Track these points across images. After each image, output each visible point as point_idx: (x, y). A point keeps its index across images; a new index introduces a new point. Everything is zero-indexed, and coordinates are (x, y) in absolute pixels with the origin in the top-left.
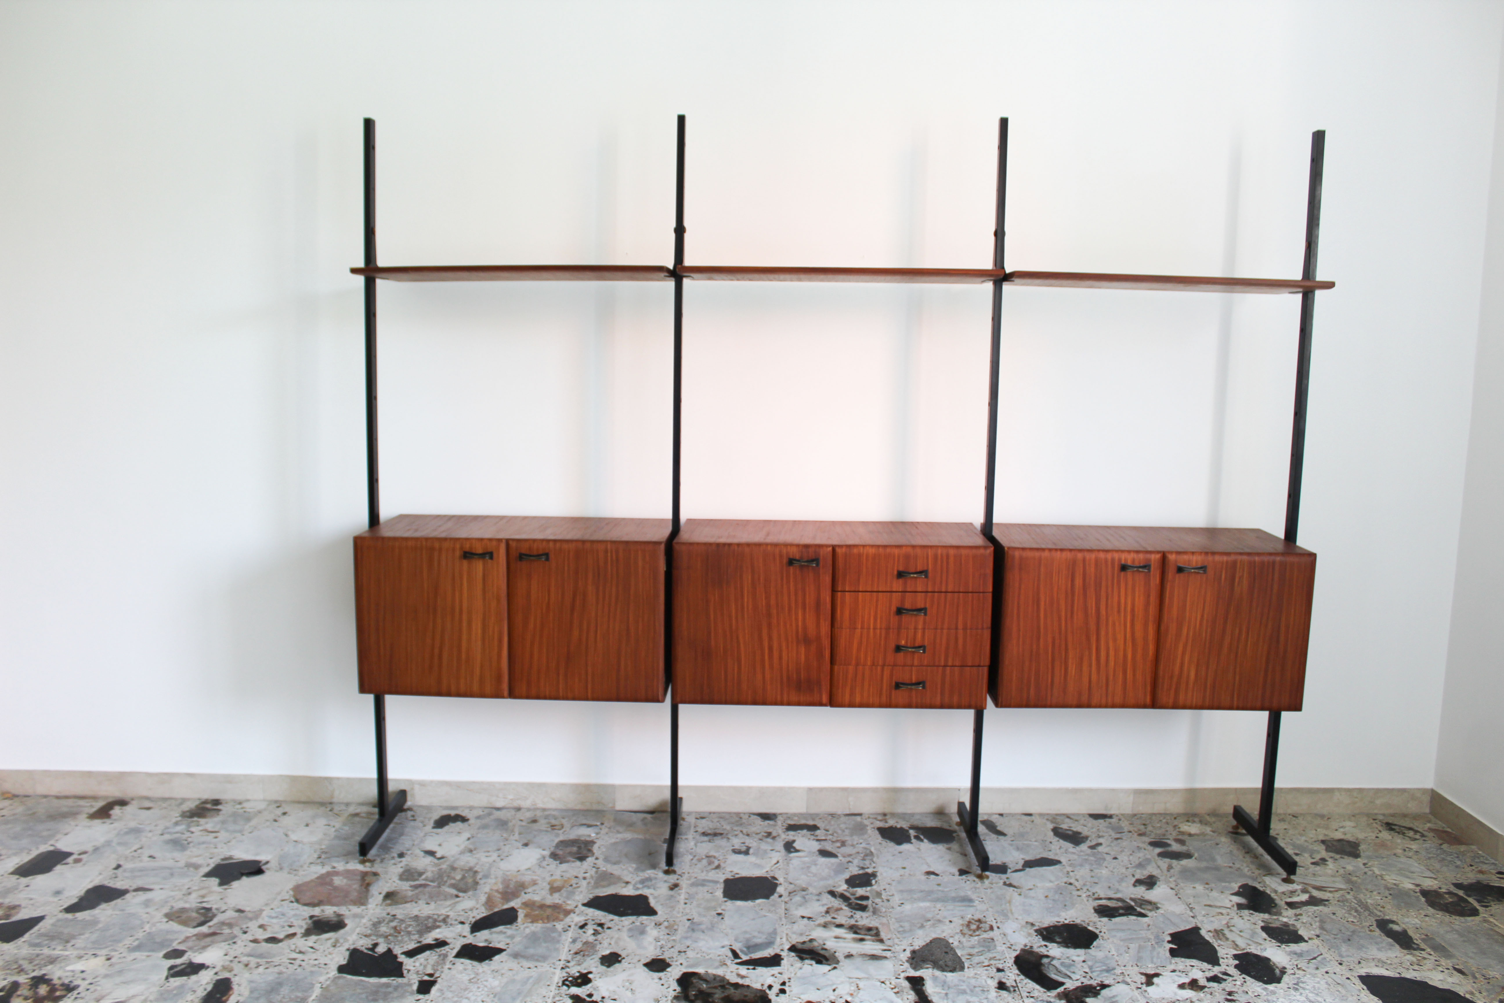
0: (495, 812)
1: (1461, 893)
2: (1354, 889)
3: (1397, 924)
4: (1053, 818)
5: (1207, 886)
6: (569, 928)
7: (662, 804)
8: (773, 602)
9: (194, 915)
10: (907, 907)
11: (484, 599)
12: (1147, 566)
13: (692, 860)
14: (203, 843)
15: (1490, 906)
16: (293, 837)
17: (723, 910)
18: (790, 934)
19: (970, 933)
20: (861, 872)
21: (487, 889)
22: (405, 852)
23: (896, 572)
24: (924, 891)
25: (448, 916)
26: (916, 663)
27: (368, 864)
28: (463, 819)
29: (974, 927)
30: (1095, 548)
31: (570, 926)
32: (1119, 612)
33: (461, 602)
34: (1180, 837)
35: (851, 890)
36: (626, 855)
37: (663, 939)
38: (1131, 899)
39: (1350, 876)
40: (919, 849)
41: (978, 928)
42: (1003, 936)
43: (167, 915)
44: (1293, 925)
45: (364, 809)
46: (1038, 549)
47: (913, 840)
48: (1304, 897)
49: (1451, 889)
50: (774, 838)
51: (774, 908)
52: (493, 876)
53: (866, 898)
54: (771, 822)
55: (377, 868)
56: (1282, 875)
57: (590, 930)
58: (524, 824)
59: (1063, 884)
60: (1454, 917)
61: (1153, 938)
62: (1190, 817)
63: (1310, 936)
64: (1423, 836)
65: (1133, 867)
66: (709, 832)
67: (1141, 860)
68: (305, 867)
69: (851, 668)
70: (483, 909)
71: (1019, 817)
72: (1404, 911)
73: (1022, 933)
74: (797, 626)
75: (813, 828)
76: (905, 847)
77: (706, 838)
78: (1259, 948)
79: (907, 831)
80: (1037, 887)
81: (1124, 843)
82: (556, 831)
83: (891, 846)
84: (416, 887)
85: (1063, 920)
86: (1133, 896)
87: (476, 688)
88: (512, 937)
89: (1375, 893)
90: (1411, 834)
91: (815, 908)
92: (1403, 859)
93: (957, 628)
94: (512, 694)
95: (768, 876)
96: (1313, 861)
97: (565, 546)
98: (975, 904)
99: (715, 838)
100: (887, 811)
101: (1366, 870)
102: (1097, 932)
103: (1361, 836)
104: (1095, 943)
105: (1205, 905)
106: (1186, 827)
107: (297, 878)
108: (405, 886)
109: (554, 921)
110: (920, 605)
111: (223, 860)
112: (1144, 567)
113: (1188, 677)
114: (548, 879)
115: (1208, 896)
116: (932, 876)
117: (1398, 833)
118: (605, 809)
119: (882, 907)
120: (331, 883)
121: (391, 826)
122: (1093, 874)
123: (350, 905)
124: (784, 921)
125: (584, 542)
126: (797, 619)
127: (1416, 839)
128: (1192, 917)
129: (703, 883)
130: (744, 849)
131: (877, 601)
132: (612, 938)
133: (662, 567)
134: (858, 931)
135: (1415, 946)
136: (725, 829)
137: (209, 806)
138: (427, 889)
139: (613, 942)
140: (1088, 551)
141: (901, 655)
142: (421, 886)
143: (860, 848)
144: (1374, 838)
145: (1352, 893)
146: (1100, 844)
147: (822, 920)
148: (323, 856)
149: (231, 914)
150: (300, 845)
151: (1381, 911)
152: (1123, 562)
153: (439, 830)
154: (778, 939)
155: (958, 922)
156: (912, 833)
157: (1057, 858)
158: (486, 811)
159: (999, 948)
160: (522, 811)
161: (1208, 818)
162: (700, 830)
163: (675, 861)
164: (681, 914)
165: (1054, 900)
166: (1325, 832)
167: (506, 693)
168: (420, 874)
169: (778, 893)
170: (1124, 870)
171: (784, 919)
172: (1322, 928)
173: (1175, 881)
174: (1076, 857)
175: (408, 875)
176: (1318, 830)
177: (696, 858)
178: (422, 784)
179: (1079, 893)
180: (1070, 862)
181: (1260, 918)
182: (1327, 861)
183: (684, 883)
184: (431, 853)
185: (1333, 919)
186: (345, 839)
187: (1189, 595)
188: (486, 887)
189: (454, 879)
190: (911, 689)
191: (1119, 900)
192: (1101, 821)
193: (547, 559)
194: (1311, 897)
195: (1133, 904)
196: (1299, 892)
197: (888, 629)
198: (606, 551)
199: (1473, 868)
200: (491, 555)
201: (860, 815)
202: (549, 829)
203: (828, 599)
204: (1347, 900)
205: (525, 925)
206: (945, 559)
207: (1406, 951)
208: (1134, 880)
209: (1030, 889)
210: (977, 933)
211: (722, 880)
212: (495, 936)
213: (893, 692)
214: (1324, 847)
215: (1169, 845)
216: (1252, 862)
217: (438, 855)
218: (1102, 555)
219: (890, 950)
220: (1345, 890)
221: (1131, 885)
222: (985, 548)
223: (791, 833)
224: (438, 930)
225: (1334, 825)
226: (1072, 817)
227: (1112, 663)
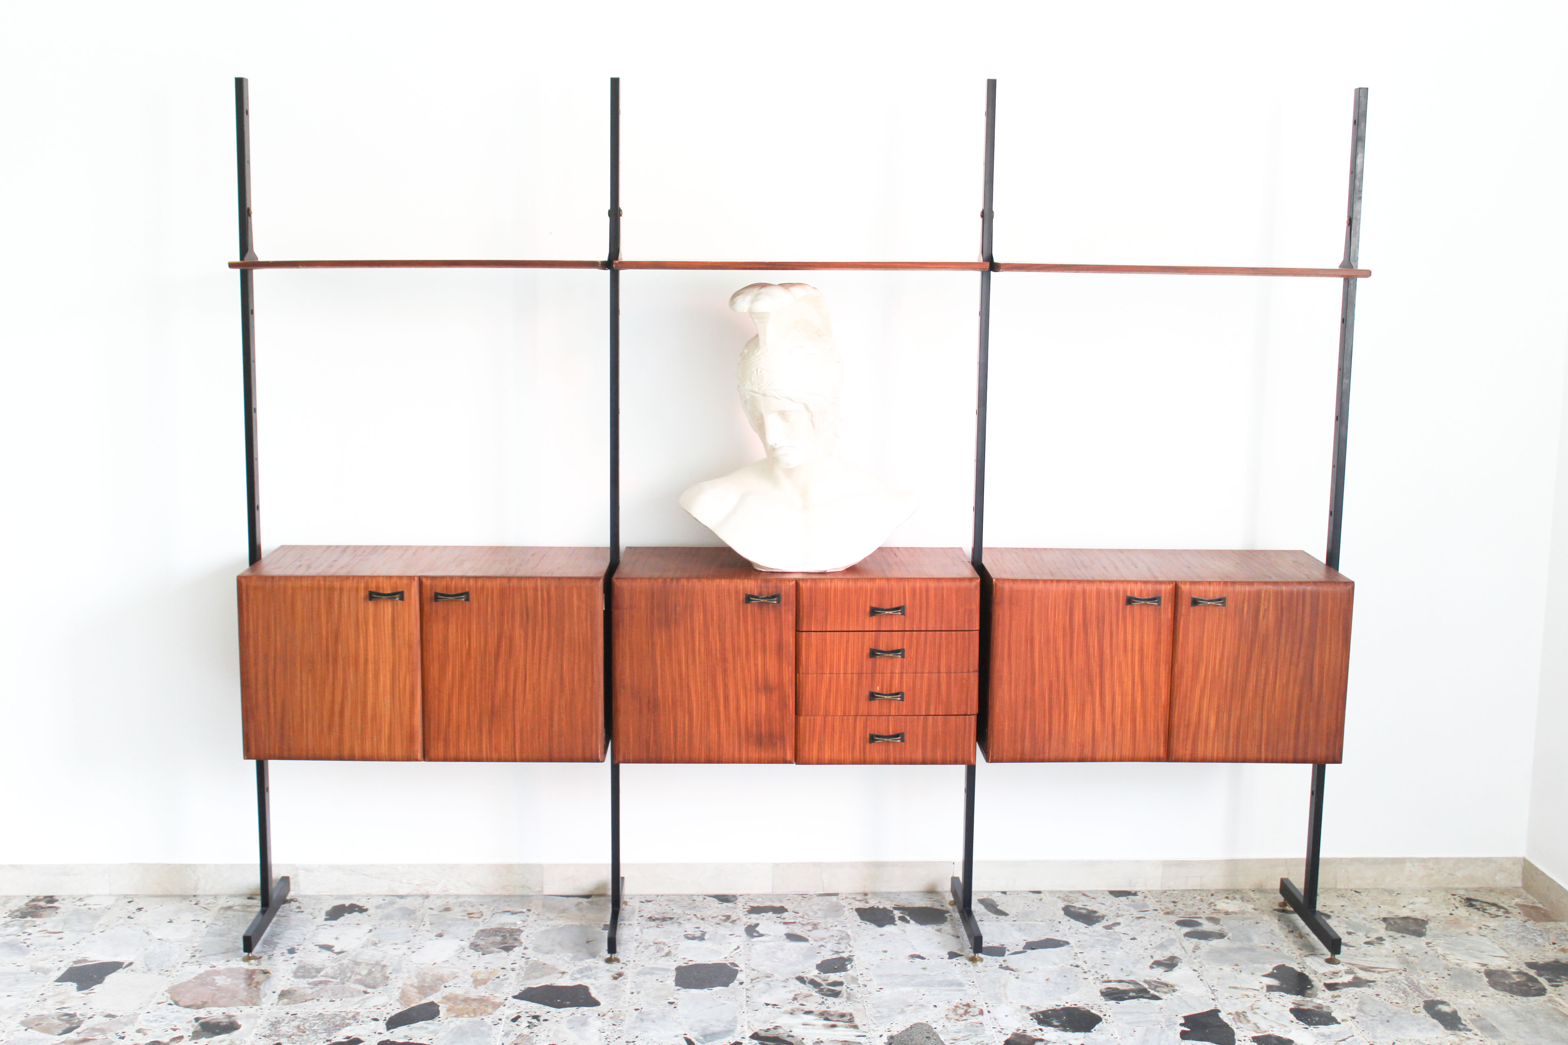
0: (398, 900)
1: (1532, 972)
2: (1408, 970)
3: (1448, 1005)
4: (1066, 895)
5: (1236, 967)
6: (499, 1021)
7: (601, 886)
8: (728, 645)
9: (56, 1022)
10: (887, 993)
11: (394, 646)
12: (1156, 599)
13: (638, 947)
14: (47, 945)
15: (1562, 985)
16: (156, 935)
17: (675, 999)
18: (752, 1022)
19: (957, 1017)
20: (835, 956)
21: (400, 984)
22: (296, 947)
23: (868, 610)
24: (907, 975)
25: (358, 1013)
26: (893, 712)
27: (252, 961)
28: (362, 910)
29: (961, 1011)
30: (1097, 578)
31: (500, 1019)
32: (1125, 650)
33: (366, 650)
34: (1214, 916)
35: (823, 975)
36: (560, 944)
37: (608, 1030)
38: (1145, 981)
39: (1407, 957)
40: (904, 931)
41: (966, 1012)
42: (993, 1020)
43: (23, 1023)
44: (1328, 1007)
45: (237, 902)
46: (1030, 581)
47: (898, 922)
48: (1348, 978)
49: (1522, 969)
50: (733, 922)
51: (734, 996)
52: (405, 970)
53: (841, 984)
54: (730, 905)
55: (264, 965)
56: (1327, 955)
57: (524, 1022)
58: (434, 912)
59: (1069, 966)
60: (1515, 997)
61: (1164, 1020)
62: (1231, 893)
63: (1344, 1018)
64: (1507, 912)
65: (1153, 948)
66: (657, 916)
67: (1163, 940)
68: (178, 967)
69: (819, 720)
70: (398, 1005)
71: (1025, 895)
72: (1460, 991)
73: (1015, 1016)
74: (757, 672)
75: (782, 910)
76: (888, 928)
77: (653, 924)
78: (1283, 1030)
79: (891, 912)
80: (1038, 969)
81: (1146, 923)
82: (475, 920)
83: (871, 928)
84: (316, 984)
85: (1064, 1003)
86: (1148, 979)
87: (384, 750)
88: (435, 1032)
89: (1431, 973)
90: (1493, 910)
91: (782, 995)
92: (1476, 938)
93: (939, 672)
94: (426, 757)
95: (727, 962)
96: (1368, 940)
97: (488, 584)
98: (964, 988)
99: (664, 923)
100: (867, 890)
101: (1428, 949)
102: (1101, 1015)
103: (1431, 912)
104: (1097, 1027)
105: (1230, 988)
106: (1223, 905)
107: (170, 979)
108: (302, 984)
109: (481, 1014)
110: (897, 646)
111: (75, 962)
112: (1153, 599)
113: (1207, 725)
114: (471, 971)
115: (1236, 978)
116: (918, 960)
117: (1478, 909)
118: (531, 894)
119: (857, 992)
120: (213, 983)
121: (275, 919)
122: (1104, 955)
123: (241, 1005)
124: (745, 1008)
125: (509, 578)
126: (756, 665)
127: (1497, 916)
128: (1213, 999)
129: (652, 971)
130: (698, 934)
131: (847, 642)
132: (550, 1030)
133: (601, 606)
134: (830, 1018)
135: (1461, 1027)
136: (675, 913)
137: (42, 904)
138: (329, 986)
139: (551, 1034)
140: (1088, 581)
141: (876, 703)
142: (321, 982)
143: (834, 931)
144: (1447, 915)
145: (1404, 974)
146: (1119, 924)
147: (789, 1008)
148: (198, 955)
149: (99, 1020)
150: (168, 943)
151: (1432, 992)
152: (1129, 594)
153: (333, 922)
154: (739, 1027)
155: (943, 1007)
156: (897, 914)
157: (1064, 939)
158: (387, 899)
159: (987, 1033)
160: (431, 898)
161: (1252, 894)
162: (647, 915)
163: (618, 948)
164: (627, 1004)
165: (1055, 983)
166: (1390, 909)
167: (420, 755)
168: (318, 971)
169: (739, 980)
170: (1141, 951)
171: (745, 1007)
172: (1360, 1010)
173: (1200, 962)
174: (1087, 937)
175: (303, 971)
176: (1382, 907)
177: (643, 944)
178: (308, 870)
179: (1085, 976)
180: (1080, 943)
181: (1290, 1000)
182: (1384, 940)
183: (629, 972)
184: (329, 948)
185: (1374, 1001)
186: (221, 935)
187: (1206, 630)
188: (398, 983)
189: (360, 974)
190: (888, 742)
191: (1129, 982)
192: (1123, 899)
193: (467, 599)
194: (1356, 978)
195: (1146, 986)
196: (1343, 972)
197: (860, 674)
198: (536, 589)
199: (1556, 946)
200: (401, 595)
201: (836, 895)
202: (466, 918)
203: (792, 641)
204: (1396, 982)
205: (449, 1020)
206: (924, 593)
207: (1449, 1032)
208: (1152, 961)
209: (1030, 972)
210: (965, 1018)
211: (674, 968)
212: (414, 1031)
213: (868, 745)
214: (1384, 925)
215: (1200, 924)
216: (1295, 942)
217: (337, 949)
218: (1104, 587)
219: (865, 1036)
220: (1397, 970)
221: (1147, 967)
222: (971, 579)
223: (754, 916)
224: (348, 1028)
225: (1403, 901)
226: (1088, 894)
227: (1118, 710)
